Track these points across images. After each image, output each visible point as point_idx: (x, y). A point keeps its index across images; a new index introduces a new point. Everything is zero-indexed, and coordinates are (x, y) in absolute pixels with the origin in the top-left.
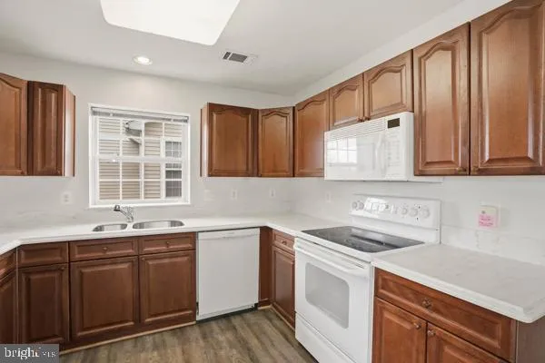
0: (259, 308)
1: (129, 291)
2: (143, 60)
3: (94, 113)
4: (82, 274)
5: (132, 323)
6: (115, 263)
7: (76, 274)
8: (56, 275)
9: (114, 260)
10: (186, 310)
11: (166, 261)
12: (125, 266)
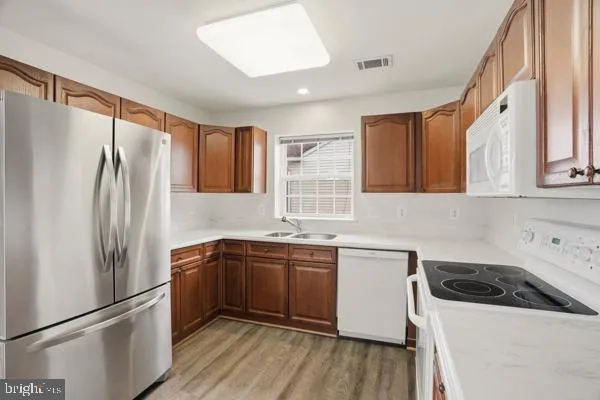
0: (408, 348)
1: (282, 287)
2: (303, 91)
3: (282, 142)
4: (252, 267)
5: (282, 316)
6: (273, 263)
7: (250, 265)
8: (239, 263)
9: (272, 260)
10: (325, 320)
11: (310, 269)
12: (279, 267)
